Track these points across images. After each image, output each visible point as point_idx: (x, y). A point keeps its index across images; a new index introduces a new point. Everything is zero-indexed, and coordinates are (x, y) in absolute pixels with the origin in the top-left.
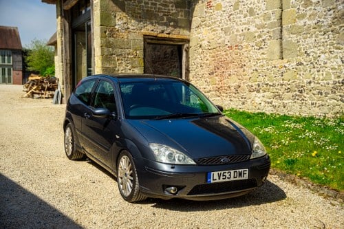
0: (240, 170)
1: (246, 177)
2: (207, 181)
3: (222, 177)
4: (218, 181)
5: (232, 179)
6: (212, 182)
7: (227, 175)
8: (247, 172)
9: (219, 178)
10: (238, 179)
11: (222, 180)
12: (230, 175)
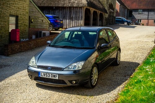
0: (54, 74)
1: (57, 78)
2: (38, 75)
3: (45, 75)
4: (43, 77)
5: (50, 77)
6: (41, 76)
7: (48, 75)
8: (58, 76)
9: (44, 76)
10: (53, 78)
11: (45, 77)
12: (49, 75)
